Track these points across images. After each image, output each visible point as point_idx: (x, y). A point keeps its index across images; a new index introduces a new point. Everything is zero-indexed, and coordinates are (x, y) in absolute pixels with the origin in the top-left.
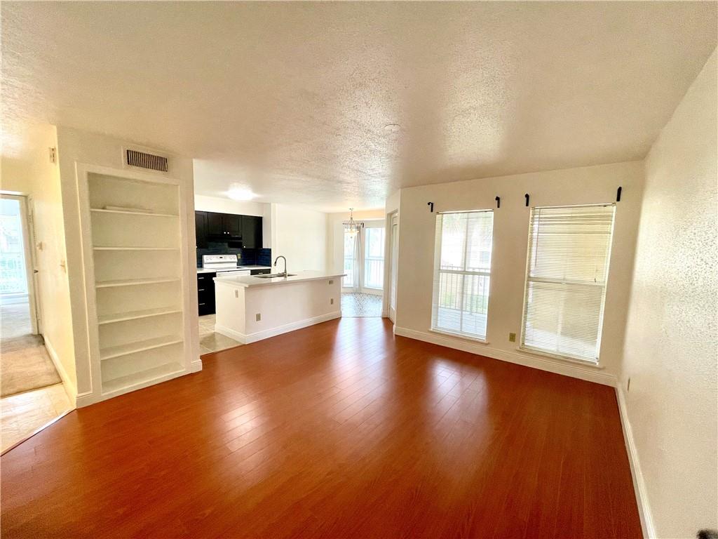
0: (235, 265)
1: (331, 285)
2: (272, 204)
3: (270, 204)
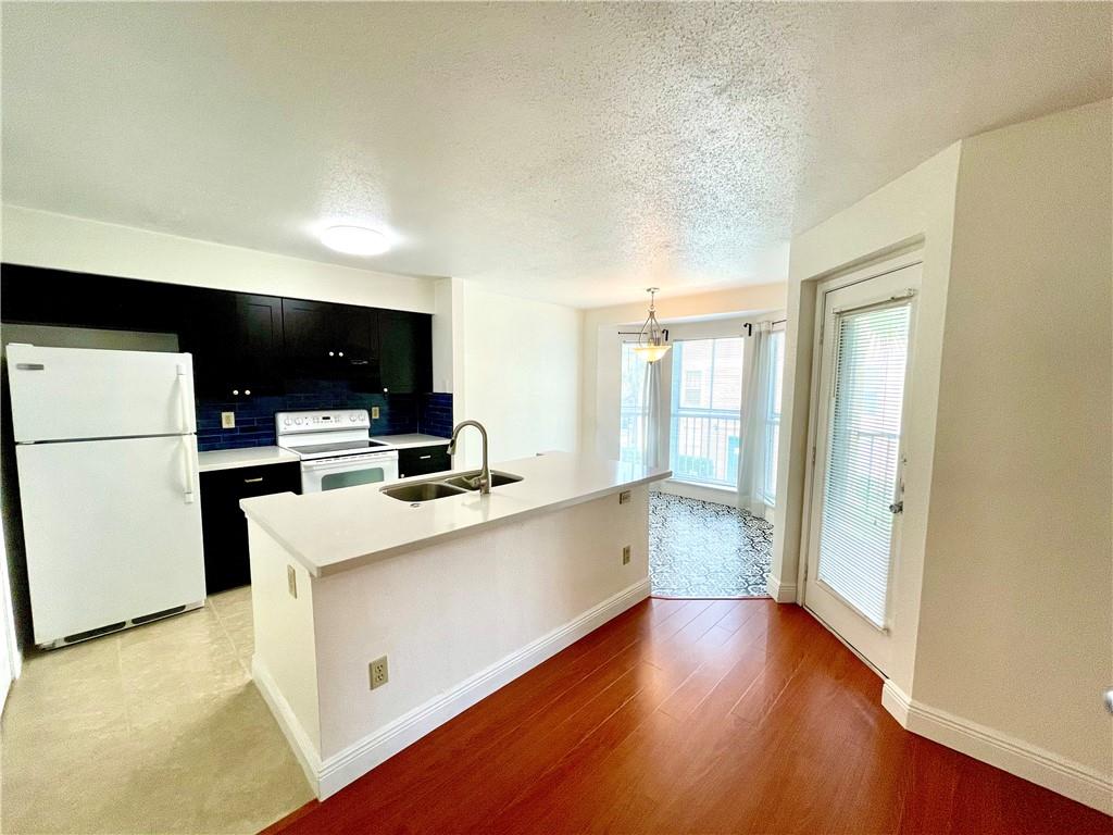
0: (365, 436)
1: (624, 504)
2: (453, 279)
3: (450, 278)
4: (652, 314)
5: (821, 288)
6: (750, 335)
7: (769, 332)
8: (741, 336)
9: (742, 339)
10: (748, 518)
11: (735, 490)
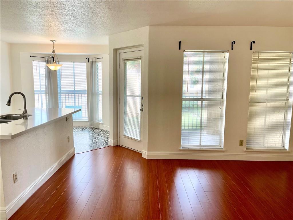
4: (54, 51)
5: (119, 52)
6: (88, 62)
7: (96, 62)
8: (85, 62)
9: (86, 63)
10: (94, 129)
11: (87, 120)
